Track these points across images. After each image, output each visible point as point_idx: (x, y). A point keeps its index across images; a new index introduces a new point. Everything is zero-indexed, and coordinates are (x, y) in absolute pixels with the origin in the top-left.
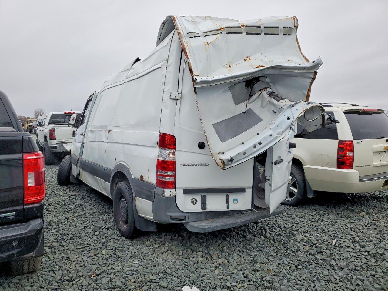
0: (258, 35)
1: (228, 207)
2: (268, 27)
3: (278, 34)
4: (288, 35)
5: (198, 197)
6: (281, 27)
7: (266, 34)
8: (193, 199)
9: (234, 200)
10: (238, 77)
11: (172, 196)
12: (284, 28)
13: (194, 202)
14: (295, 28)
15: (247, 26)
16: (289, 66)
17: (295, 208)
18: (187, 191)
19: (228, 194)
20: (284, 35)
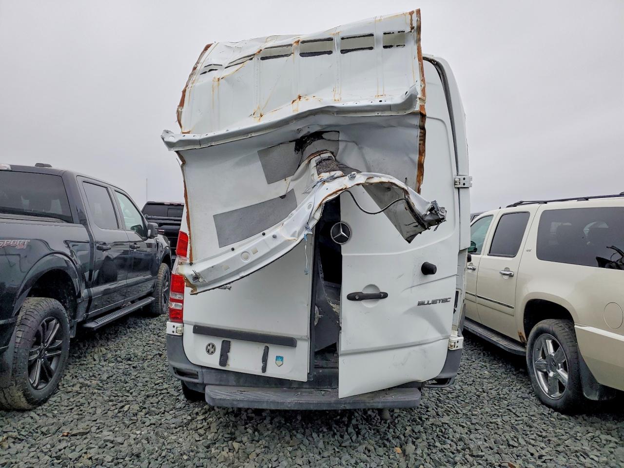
0: (327, 55)
1: (264, 369)
2: (348, 38)
3: (371, 48)
4: (397, 46)
5: (218, 343)
6: (378, 33)
7: (343, 51)
8: (209, 345)
9: (277, 357)
10: (252, 132)
11: (175, 334)
12: (385, 34)
13: (210, 350)
14: (413, 31)
15: (303, 42)
16: (356, 105)
17: (563, 416)
18: (199, 330)
19: (267, 345)
20: (385, 47)
